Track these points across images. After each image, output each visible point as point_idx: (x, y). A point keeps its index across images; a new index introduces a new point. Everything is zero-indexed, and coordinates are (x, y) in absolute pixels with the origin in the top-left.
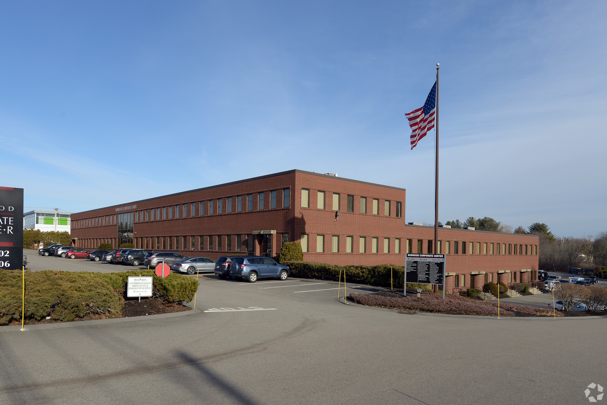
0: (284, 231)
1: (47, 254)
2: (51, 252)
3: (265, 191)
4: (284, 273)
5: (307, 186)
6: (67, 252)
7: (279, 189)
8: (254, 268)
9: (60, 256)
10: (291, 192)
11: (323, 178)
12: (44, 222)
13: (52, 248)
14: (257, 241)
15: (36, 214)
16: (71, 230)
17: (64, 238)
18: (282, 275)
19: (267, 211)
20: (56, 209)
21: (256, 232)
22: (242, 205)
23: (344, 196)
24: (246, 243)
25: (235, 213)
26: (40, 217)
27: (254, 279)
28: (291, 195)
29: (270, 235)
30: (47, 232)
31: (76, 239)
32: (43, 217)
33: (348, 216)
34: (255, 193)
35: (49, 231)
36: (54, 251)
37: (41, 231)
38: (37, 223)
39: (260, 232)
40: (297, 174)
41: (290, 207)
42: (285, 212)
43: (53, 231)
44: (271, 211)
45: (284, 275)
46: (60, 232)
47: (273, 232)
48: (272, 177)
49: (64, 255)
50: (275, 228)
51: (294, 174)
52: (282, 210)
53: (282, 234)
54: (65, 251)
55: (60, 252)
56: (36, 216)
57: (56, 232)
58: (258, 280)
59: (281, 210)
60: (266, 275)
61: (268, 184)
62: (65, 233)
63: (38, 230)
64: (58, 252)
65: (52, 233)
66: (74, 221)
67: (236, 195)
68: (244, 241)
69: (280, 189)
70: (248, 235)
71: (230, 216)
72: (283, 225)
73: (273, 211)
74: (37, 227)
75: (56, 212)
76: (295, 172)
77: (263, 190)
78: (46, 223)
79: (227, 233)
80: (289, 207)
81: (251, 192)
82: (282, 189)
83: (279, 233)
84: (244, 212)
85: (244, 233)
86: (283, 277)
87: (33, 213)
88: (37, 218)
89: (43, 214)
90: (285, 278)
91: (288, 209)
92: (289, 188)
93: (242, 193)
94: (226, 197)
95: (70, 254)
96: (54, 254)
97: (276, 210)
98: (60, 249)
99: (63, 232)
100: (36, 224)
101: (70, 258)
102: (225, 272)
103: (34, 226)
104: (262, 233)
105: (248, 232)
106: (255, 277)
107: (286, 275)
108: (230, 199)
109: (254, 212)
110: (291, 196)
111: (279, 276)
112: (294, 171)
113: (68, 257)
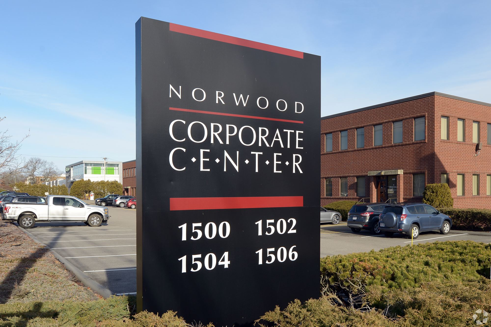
0: (417, 171)
1: (104, 204)
2: (108, 202)
3: (384, 123)
4: (446, 225)
5: (447, 112)
6: (127, 202)
7: (407, 119)
8: (415, 219)
9: (118, 206)
10: (427, 121)
11: (462, 103)
12: (92, 172)
13: (109, 198)
14: (373, 184)
15: (84, 164)
16: (123, 178)
17: (114, 187)
18: (445, 227)
19: (388, 147)
20: (105, 159)
21: (374, 173)
22: (348, 141)
23: (484, 125)
24: (355, 187)
25: (338, 151)
26: (88, 167)
27: (416, 233)
28: (428, 124)
29: (396, 176)
30: (98, 181)
31: (129, 187)
32: (90, 167)
33: (488, 149)
34: (368, 126)
35: (99, 181)
36: (112, 201)
37: (92, 181)
38: (86, 173)
39: (380, 173)
40: (436, 97)
41: (427, 140)
42: (418, 146)
43: (103, 181)
44: (394, 146)
45: (447, 228)
46: (110, 181)
47: (400, 172)
48: (395, 104)
49: (122, 205)
50: (401, 167)
51: (433, 97)
52: (413, 144)
53: (414, 174)
54: (124, 201)
55: (118, 203)
56: (84, 166)
57: (106, 181)
58: (420, 234)
59: (411, 144)
60: (429, 228)
61: (388, 113)
62: (115, 182)
63: (89, 180)
64: (117, 202)
65: (102, 183)
66: (127, 169)
67: (338, 130)
68: (351, 185)
69: (409, 118)
70: (358, 177)
71: (330, 155)
72: (415, 163)
73: (398, 146)
74: (86, 178)
75: (105, 162)
76: (434, 95)
77: (381, 121)
78: (93, 173)
79: (326, 176)
80: (424, 140)
81: (363, 125)
82: (413, 118)
83: (409, 173)
84: (351, 150)
85: (352, 175)
86: (445, 230)
87: (82, 164)
88: (86, 168)
89: (91, 164)
90: (448, 231)
91: (422, 143)
92: (424, 116)
93: (348, 127)
94: (324, 134)
95: (130, 204)
96: (112, 204)
97: (402, 145)
98: (119, 199)
99: (113, 182)
100: (84, 175)
101: (130, 208)
102: (366, 225)
103: (83, 175)
104: (383, 173)
105: (359, 173)
106: (416, 231)
107: (448, 227)
108: (330, 136)
109: (367, 149)
110: (428, 126)
111: (441, 228)
112: (432, 94)
113: (129, 207)
